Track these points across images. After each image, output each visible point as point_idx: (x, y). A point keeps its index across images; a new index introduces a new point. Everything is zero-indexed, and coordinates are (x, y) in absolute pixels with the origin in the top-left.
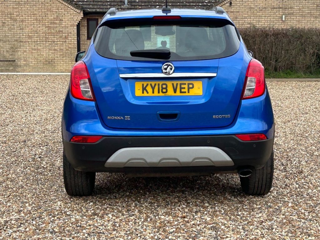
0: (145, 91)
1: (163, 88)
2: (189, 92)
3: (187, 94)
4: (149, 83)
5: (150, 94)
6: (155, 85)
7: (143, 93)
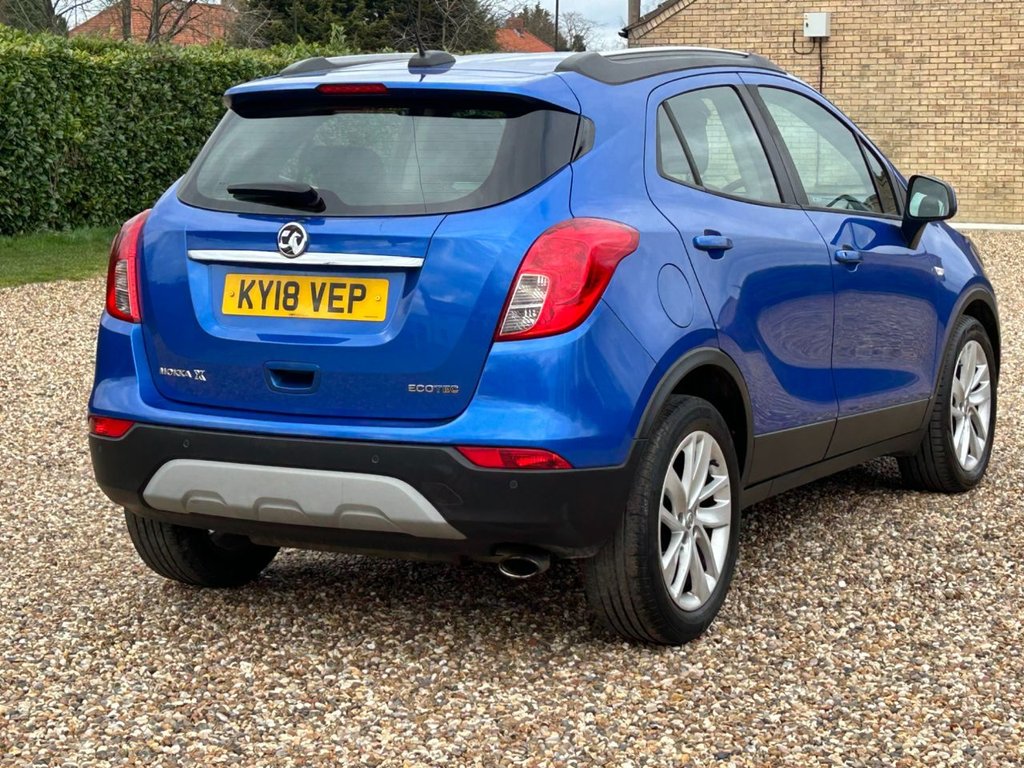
0: (245, 301)
1: (287, 296)
2: (350, 311)
3: (345, 316)
4: (257, 278)
5: (257, 311)
6: (271, 283)
7: (240, 306)
